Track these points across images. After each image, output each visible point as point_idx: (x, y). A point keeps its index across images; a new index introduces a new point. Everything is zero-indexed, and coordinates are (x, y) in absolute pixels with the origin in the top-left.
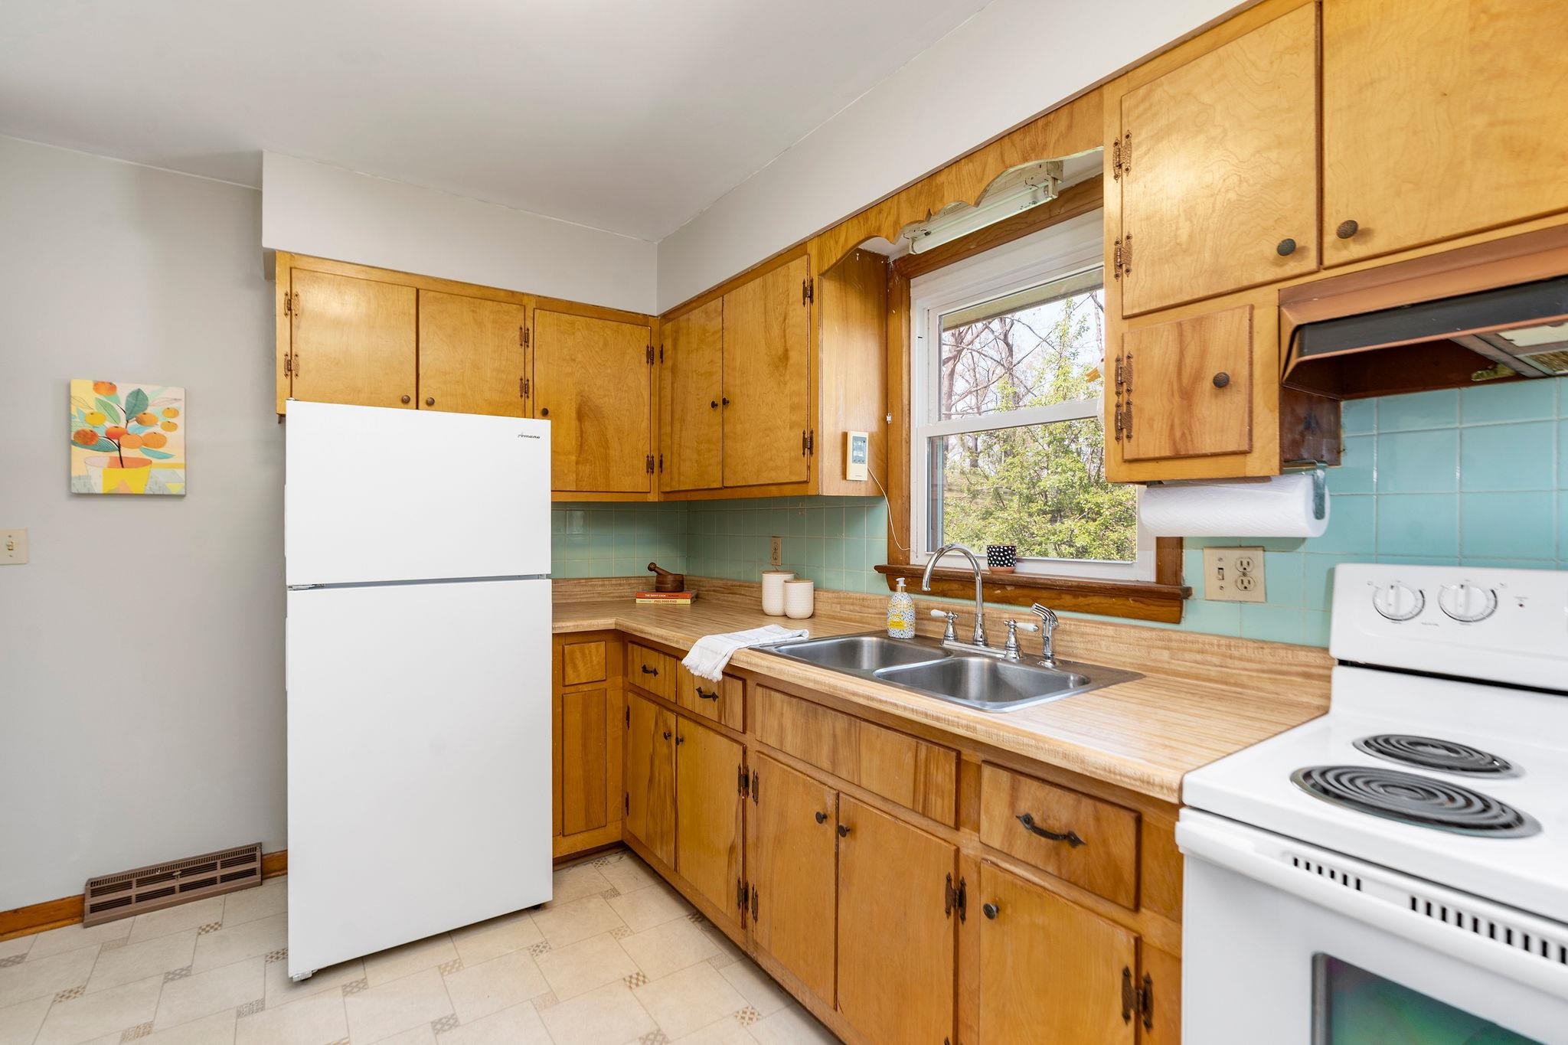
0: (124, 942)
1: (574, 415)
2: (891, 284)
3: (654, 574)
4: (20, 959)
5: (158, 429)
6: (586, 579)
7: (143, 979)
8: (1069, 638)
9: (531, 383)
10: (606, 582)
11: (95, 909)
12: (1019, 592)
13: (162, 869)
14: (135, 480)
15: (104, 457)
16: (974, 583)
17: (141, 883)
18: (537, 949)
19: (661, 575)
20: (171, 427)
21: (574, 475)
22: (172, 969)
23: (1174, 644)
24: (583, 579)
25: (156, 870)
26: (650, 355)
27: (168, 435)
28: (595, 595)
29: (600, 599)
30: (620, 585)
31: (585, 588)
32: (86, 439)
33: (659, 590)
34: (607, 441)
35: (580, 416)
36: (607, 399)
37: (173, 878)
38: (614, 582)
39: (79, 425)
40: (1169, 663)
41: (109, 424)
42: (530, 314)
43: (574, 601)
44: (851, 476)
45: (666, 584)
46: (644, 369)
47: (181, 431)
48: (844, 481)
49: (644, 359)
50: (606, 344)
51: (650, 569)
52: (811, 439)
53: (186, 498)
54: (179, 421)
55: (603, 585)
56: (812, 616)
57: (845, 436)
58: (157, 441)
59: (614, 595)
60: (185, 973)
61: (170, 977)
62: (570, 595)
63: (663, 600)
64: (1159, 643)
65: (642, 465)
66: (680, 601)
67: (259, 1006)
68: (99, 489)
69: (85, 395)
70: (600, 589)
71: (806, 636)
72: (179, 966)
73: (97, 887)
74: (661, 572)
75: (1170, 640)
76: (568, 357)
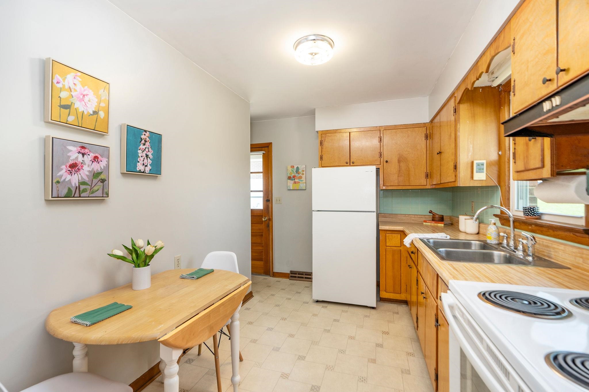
0: (293, 284)
1: (397, 161)
2: (501, 96)
3: (431, 214)
4: (279, 281)
5: (301, 175)
6: (408, 215)
7: (293, 291)
8: (549, 250)
9: (382, 153)
10: (415, 216)
11: (291, 277)
12: (537, 228)
13: (302, 272)
14: (297, 186)
15: (292, 182)
16: (509, 221)
17: (299, 274)
18: (366, 316)
19: (434, 215)
20: (303, 174)
21: (397, 181)
22: (298, 291)
23: (584, 256)
24: (407, 215)
25: (301, 272)
26: (426, 137)
27: (303, 176)
28: (411, 220)
29: (413, 222)
30: (421, 217)
31: (407, 218)
32: (289, 178)
33: (433, 220)
34: (409, 168)
35: (399, 161)
36: (409, 155)
37: (304, 275)
38: (419, 216)
39: (289, 175)
40: (582, 264)
41: (293, 175)
42: (382, 132)
43: (403, 222)
44: (475, 178)
45: (436, 218)
46: (424, 141)
47: (305, 175)
48: (472, 181)
49: (424, 139)
50: (408, 137)
51: (430, 212)
52: (456, 165)
53: (306, 190)
54: (304, 173)
55: (415, 217)
56: (478, 233)
57: (472, 163)
58: (300, 178)
59: (419, 221)
60: (300, 293)
61: (297, 293)
62: (402, 220)
63: (433, 224)
64: (579, 255)
65: (423, 175)
66: (439, 225)
67: (307, 303)
68: (292, 189)
69: (290, 169)
70: (413, 218)
71: (449, 237)
72: (299, 291)
73: (292, 272)
74: (434, 214)
75: (583, 254)
76: (395, 143)
